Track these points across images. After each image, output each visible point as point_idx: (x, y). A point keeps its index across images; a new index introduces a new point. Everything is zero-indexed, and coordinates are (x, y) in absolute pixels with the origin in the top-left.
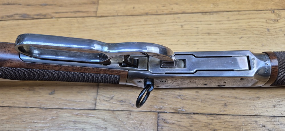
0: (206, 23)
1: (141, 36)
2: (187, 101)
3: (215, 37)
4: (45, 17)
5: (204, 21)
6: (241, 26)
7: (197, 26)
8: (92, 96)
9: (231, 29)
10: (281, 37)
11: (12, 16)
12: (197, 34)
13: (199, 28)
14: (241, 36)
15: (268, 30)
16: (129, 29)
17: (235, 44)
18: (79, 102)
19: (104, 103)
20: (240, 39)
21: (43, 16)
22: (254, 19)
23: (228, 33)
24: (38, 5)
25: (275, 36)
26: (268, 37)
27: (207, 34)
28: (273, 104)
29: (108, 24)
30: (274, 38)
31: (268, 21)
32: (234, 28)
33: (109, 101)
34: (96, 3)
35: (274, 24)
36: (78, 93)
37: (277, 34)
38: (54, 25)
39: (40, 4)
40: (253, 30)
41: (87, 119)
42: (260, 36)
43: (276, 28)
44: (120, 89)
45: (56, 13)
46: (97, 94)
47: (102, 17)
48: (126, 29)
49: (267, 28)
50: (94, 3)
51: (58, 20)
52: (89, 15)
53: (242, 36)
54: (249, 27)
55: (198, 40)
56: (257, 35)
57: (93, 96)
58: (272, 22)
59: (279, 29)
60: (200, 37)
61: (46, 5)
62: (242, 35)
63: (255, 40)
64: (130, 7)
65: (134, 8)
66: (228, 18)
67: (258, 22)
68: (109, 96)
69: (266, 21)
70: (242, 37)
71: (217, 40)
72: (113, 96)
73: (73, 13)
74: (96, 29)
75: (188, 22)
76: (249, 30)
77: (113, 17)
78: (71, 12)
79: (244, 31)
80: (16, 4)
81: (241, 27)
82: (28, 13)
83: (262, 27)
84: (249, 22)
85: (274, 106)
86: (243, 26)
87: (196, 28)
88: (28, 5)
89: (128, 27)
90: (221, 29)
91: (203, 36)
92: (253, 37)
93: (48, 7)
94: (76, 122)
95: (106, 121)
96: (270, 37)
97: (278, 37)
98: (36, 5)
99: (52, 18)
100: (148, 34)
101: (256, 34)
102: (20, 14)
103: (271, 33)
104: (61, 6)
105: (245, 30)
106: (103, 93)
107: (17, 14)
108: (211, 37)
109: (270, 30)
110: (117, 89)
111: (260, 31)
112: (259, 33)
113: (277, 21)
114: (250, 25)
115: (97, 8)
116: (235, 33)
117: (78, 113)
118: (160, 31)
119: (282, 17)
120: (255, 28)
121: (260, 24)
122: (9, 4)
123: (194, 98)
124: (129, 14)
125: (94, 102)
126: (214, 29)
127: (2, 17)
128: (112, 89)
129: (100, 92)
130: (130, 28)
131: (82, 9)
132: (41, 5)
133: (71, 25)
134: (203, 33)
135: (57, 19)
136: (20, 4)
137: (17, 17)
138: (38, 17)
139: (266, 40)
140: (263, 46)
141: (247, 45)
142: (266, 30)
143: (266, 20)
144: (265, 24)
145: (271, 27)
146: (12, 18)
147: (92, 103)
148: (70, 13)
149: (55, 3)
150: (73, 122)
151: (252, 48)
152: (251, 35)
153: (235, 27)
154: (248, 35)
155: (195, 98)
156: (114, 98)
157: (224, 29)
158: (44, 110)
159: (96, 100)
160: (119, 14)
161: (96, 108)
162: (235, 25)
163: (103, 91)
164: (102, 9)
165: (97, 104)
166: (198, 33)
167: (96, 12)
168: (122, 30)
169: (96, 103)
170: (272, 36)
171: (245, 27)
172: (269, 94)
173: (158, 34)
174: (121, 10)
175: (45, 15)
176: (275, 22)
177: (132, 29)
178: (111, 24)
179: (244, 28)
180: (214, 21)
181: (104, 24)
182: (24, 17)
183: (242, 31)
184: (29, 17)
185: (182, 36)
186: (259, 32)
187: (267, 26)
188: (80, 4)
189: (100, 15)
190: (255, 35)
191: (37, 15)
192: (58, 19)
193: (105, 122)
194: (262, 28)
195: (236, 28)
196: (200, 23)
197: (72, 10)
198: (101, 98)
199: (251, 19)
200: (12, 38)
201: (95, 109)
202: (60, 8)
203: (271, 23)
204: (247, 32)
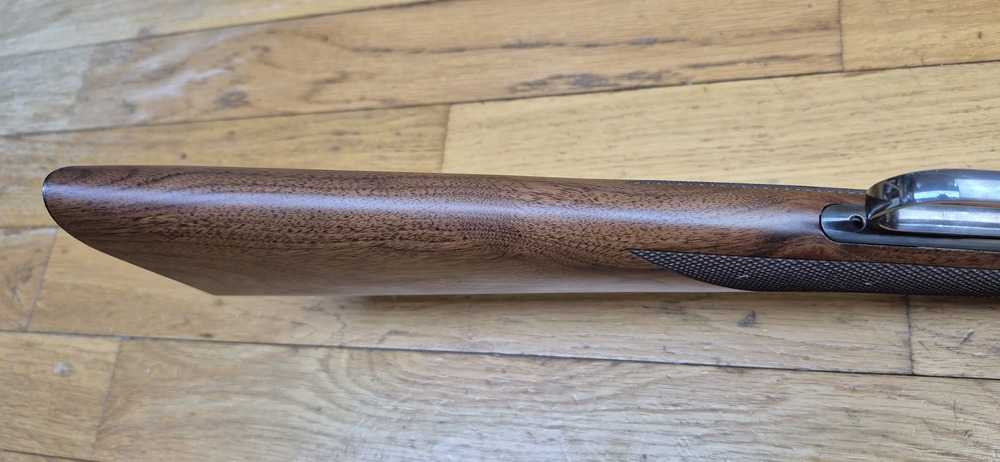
4: (657, 80)
8: (893, 334)
11: (543, 83)
16: (978, 108)
18: (852, 349)
19: (942, 354)
21: (649, 78)
24: (624, 43)
29: (895, 95)
33: (958, 348)
34: (831, 25)
36: (840, 320)
38: (696, 108)
39: (630, 39)
41: (891, 403)
44: (989, 312)
45: (696, 66)
46: (910, 327)
47: (863, 71)
48: (966, 112)
50: (824, 27)
51: (705, 90)
52: (816, 68)
57: (899, 332)
61: (652, 42)
64: (966, 33)
65: (980, 35)
68: (954, 334)
72: (970, 334)
73: (756, 65)
74: (852, 114)
77: (907, 71)
78: (749, 62)
80: (547, 44)
82: (596, 70)
88: (589, 46)
89: (973, 104)
93: (657, 47)
94: (855, 411)
95: (961, 411)
98: (617, 44)
99: (683, 84)
102: (570, 77)
104: (706, 42)
106: (928, 322)
107: (560, 77)
110: (977, 311)
115: (841, 44)
117: (855, 384)
122: (521, 46)
124: (967, 59)
125: (904, 351)
127: (513, 89)
128: (961, 310)
129: (917, 320)
130: (981, 104)
131: (784, 47)
132: (634, 43)
133: (759, 103)
135: (702, 86)
136: (560, 45)
137: (562, 87)
138: (634, 83)
146: (546, 90)
147: (899, 355)
148: (743, 65)
149: (683, 34)
150: (845, 413)
156: (972, 338)
158: (732, 373)
159: (908, 343)
160: (928, 61)
161: (916, 372)
163: (930, 317)
164: (860, 45)
165: (917, 358)
167: (841, 55)
169: (911, 355)
174: (933, 45)
175: (658, 76)
177: (989, 108)
178: (904, 95)
181: (879, 98)
182: (586, 86)
184: (605, 85)
188: (773, 33)
189: (857, 66)
191: (631, 76)
192: (707, 86)
193: (958, 415)
197: (749, 56)
198: (926, 338)
200: (563, 153)
201: (914, 375)
202: (706, 49)
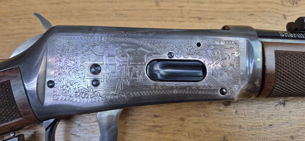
1: (86, 18)
2: (167, 137)
3: (209, 25)
7: (182, 4)
9: (232, 12)
12: (181, 19)
13: (185, 8)
15: (285, 17)
23: (228, 19)
27: (197, 20)
28: (291, 135)
31: (284, 2)
32: (238, 12)
35: (292, 7)
40: (265, 16)
43: (295, 15)
49: (283, 13)
54: (259, 11)
58: (289, 4)
60: (187, 23)
62: (249, 23)
67: (270, 3)
69: (282, 2)
76: (258, 16)
81: (247, 9)
83: (276, 11)
86: (250, 8)
87: (180, 7)
90: (217, 12)
91: (190, 22)
100: (99, 15)
101: (267, 23)
105: (252, 15)
108: (202, 24)
109: (287, 18)
113: (297, 2)
114: (260, 8)
118: (120, 10)
120: (267, 12)
121: (274, 6)
123: (177, 131)
126: (207, 11)
134: (190, 17)
142: (281, 16)
144: (279, 7)
145: (288, 12)
153: (238, 10)
155: (179, 129)
157: (222, 12)
162: (238, 5)
166: (183, 17)
168: (51, 4)
171: (253, 10)
173: (116, 14)
176: (293, 4)
179: (251, 12)
183: (249, 17)
185: (158, 21)
194: (277, 13)
195: (240, 12)
203: (289, 6)
204: (256, 18)
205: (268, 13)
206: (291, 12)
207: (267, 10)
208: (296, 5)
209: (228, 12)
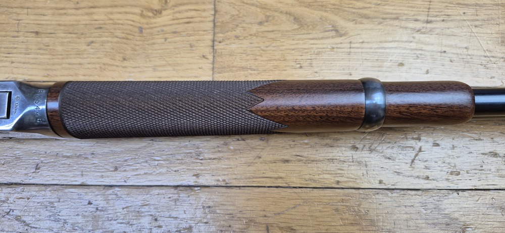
0: (37, 11)
3: (46, 40)
5: (35, 8)
6: (96, 20)
7: (20, 17)
9: (77, 25)
10: (158, 44)
12: (16, 34)
13: (23, 21)
14: (91, 39)
15: (141, 30)
17: (79, 54)
20: (88, 45)
22: (122, 6)
23: (70, 33)
25: (151, 42)
26: (137, 43)
27: (33, 35)
28: (115, 165)
30: (147, 46)
31: (145, 13)
32: (83, 24)
35: (154, 18)
37: (153, 39)
40: (115, 29)
42: (124, 40)
43: (155, 27)
49: (140, 25)
53: (94, 39)
54: (110, 24)
55: (15, 46)
56: (120, 38)
58: (150, 14)
59: (159, 29)
60: (21, 39)
62: (95, 37)
63: (113, 49)
66: (78, 3)
67: (126, 13)
69: (142, 11)
70: (92, 42)
71: (48, 46)
75: (6, 9)
76: (107, 29)
79: (99, 31)
81: (95, 22)
83: (132, 23)
84: (112, 13)
85: (116, 169)
86: (99, 20)
87: (18, 20)
90: (59, 25)
91: (26, 37)
92: (111, 42)
96: (141, 43)
97: (154, 44)
101: (117, 37)
103: (144, 35)
105: (101, 28)
108: (39, 39)
109: (144, 31)
111: (126, 32)
112: (124, 35)
113: (161, 12)
114: (111, 19)
116: (82, 34)
119: (170, 5)
120: (119, 24)
121: (130, 17)
126: (47, 25)
134: (27, 32)
139: (132, 48)
140: (124, 59)
141: (98, 58)
142: (137, 30)
143: (141, 9)
144: (136, 18)
145: (147, 24)
151: (104, 64)
152: (109, 39)
153: (84, 22)
154: (105, 39)
157: (65, 25)
162: (86, 17)
166: (18, 32)
170: (144, 41)
171: (102, 22)
172: (113, 148)
176: (156, 14)
179: (100, 24)
180: (51, 8)
183: (96, 31)
186: (123, 33)
187: (140, 23)
190: (116, 40)
194: (131, 25)
195: (87, 25)
196: (25, 11)
199: (116, 6)
203: (150, 17)
204: (104, 32)
205: (121, 26)
206: (151, 24)
207: (121, 22)
208: (160, 16)
209: (73, 25)
